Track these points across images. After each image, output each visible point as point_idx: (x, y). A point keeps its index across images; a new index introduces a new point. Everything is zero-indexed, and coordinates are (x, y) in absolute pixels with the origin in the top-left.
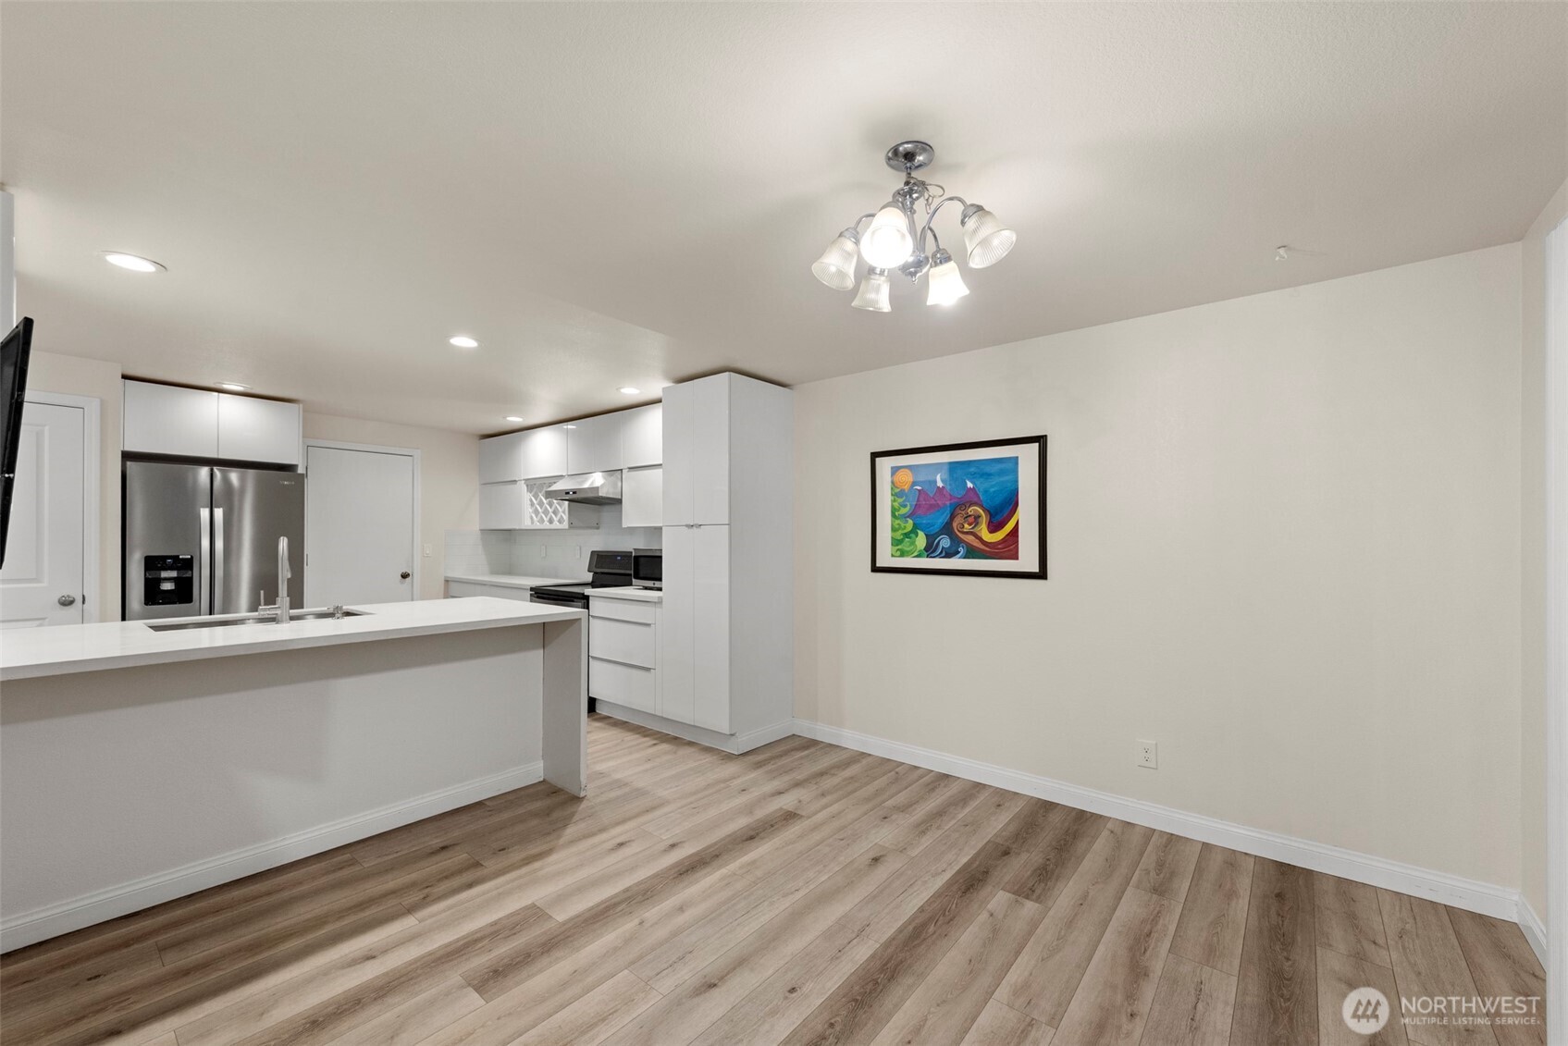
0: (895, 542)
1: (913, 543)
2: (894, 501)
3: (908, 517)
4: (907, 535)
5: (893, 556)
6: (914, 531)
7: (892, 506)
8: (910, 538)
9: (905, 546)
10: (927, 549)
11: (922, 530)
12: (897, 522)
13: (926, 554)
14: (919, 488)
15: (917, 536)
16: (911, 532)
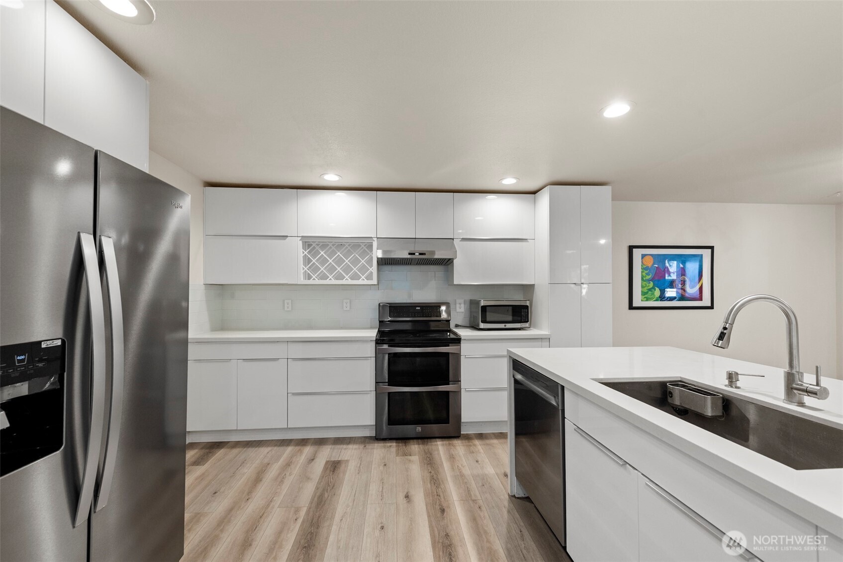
0: (643, 293)
1: (653, 294)
2: (642, 272)
3: (650, 280)
4: (650, 290)
5: (642, 301)
6: (653, 288)
7: (642, 275)
8: (652, 291)
9: (649, 295)
10: (660, 297)
11: (658, 287)
12: (645, 283)
13: (660, 299)
14: (657, 266)
15: (655, 290)
16: (652, 288)
